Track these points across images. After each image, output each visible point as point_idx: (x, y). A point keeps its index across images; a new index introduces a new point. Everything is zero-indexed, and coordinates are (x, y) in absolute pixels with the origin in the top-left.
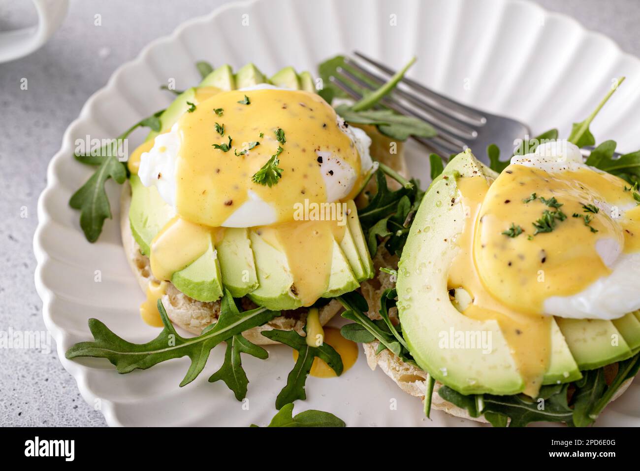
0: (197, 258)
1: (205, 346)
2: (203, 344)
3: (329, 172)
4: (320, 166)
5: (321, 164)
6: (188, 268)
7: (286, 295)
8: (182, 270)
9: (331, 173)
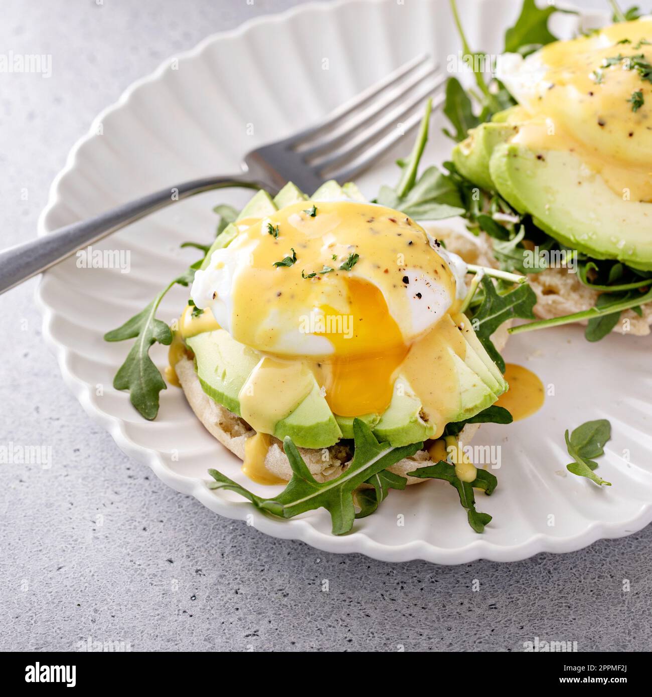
0: (302, 401)
1: (343, 490)
2: (340, 488)
3: (417, 295)
4: (406, 287)
5: (407, 285)
6: (294, 413)
7: (416, 421)
8: (287, 417)
9: (419, 295)
